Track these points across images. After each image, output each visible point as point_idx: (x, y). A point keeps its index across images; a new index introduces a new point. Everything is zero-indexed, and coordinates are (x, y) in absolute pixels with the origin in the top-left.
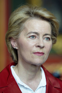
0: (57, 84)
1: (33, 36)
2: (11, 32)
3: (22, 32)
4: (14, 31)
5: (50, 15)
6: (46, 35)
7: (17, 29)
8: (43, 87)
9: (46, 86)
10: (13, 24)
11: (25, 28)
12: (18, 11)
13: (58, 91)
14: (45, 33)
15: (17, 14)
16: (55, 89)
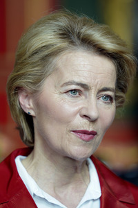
0: (126, 195)
1: (74, 91)
2: (23, 75)
4: (29, 73)
9: (101, 198)
14: (103, 87)
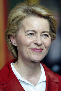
0: (56, 79)
1: (31, 34)
2: (10, 30)
3: (20, 30)
5: (48, 12)
6: (44, 32)
7: (15, 27)
8: (43, 82)
9: (46, 81)
10: (11, 22)
11: (23, 26)
12: (16, 9)
13: (57, 85)
14: (43, 31)
15: (16, 12)
16: (55, 83)
